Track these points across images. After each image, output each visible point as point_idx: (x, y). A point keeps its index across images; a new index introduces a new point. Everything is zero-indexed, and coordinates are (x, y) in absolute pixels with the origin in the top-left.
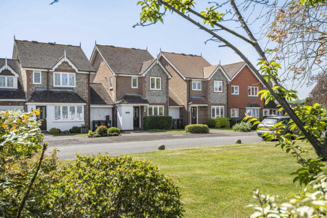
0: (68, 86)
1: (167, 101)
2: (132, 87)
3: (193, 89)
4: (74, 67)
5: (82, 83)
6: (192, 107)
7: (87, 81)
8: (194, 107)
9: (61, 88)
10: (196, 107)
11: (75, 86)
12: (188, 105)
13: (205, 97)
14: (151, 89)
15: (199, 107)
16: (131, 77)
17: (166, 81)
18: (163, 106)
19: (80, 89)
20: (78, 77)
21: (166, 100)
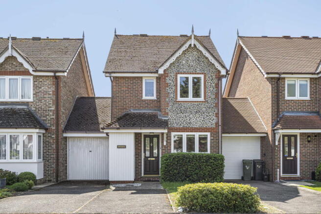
0: (19, 99)
1: (217, 124)
2: (144, 97)
3: (287, 98)
4: (26, 66)
5: (46, 93)
6: (284, 136)
7: (53, 89)
8: (289, 136)
9: (6, 103)
10: (295, 136)
11: (31, 100)
12: (273, 131)
13: (318, 113)
14: (179, 99)
15: (302, 134)
16: (141, 78)
17: (216, 81)
18: (208, 134)
19: (41, 105)
20: (36, 83)
21: (214, 122)
